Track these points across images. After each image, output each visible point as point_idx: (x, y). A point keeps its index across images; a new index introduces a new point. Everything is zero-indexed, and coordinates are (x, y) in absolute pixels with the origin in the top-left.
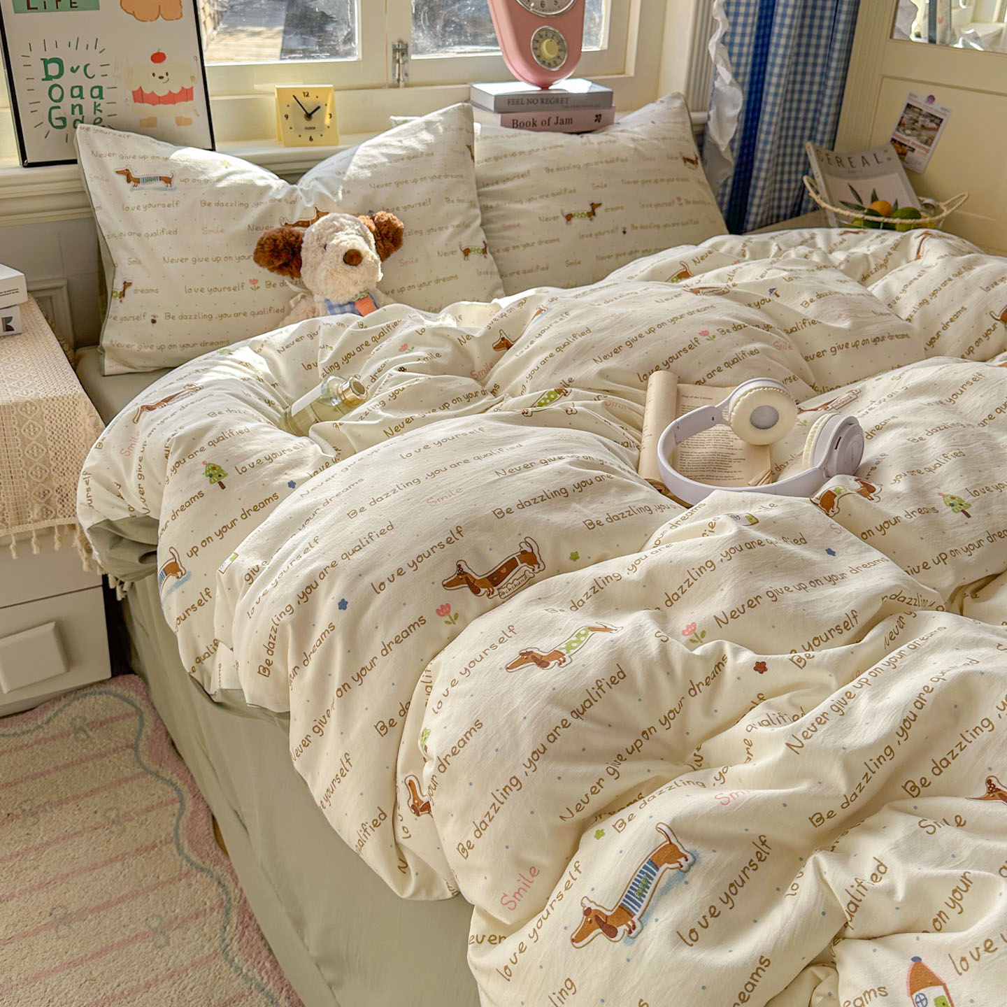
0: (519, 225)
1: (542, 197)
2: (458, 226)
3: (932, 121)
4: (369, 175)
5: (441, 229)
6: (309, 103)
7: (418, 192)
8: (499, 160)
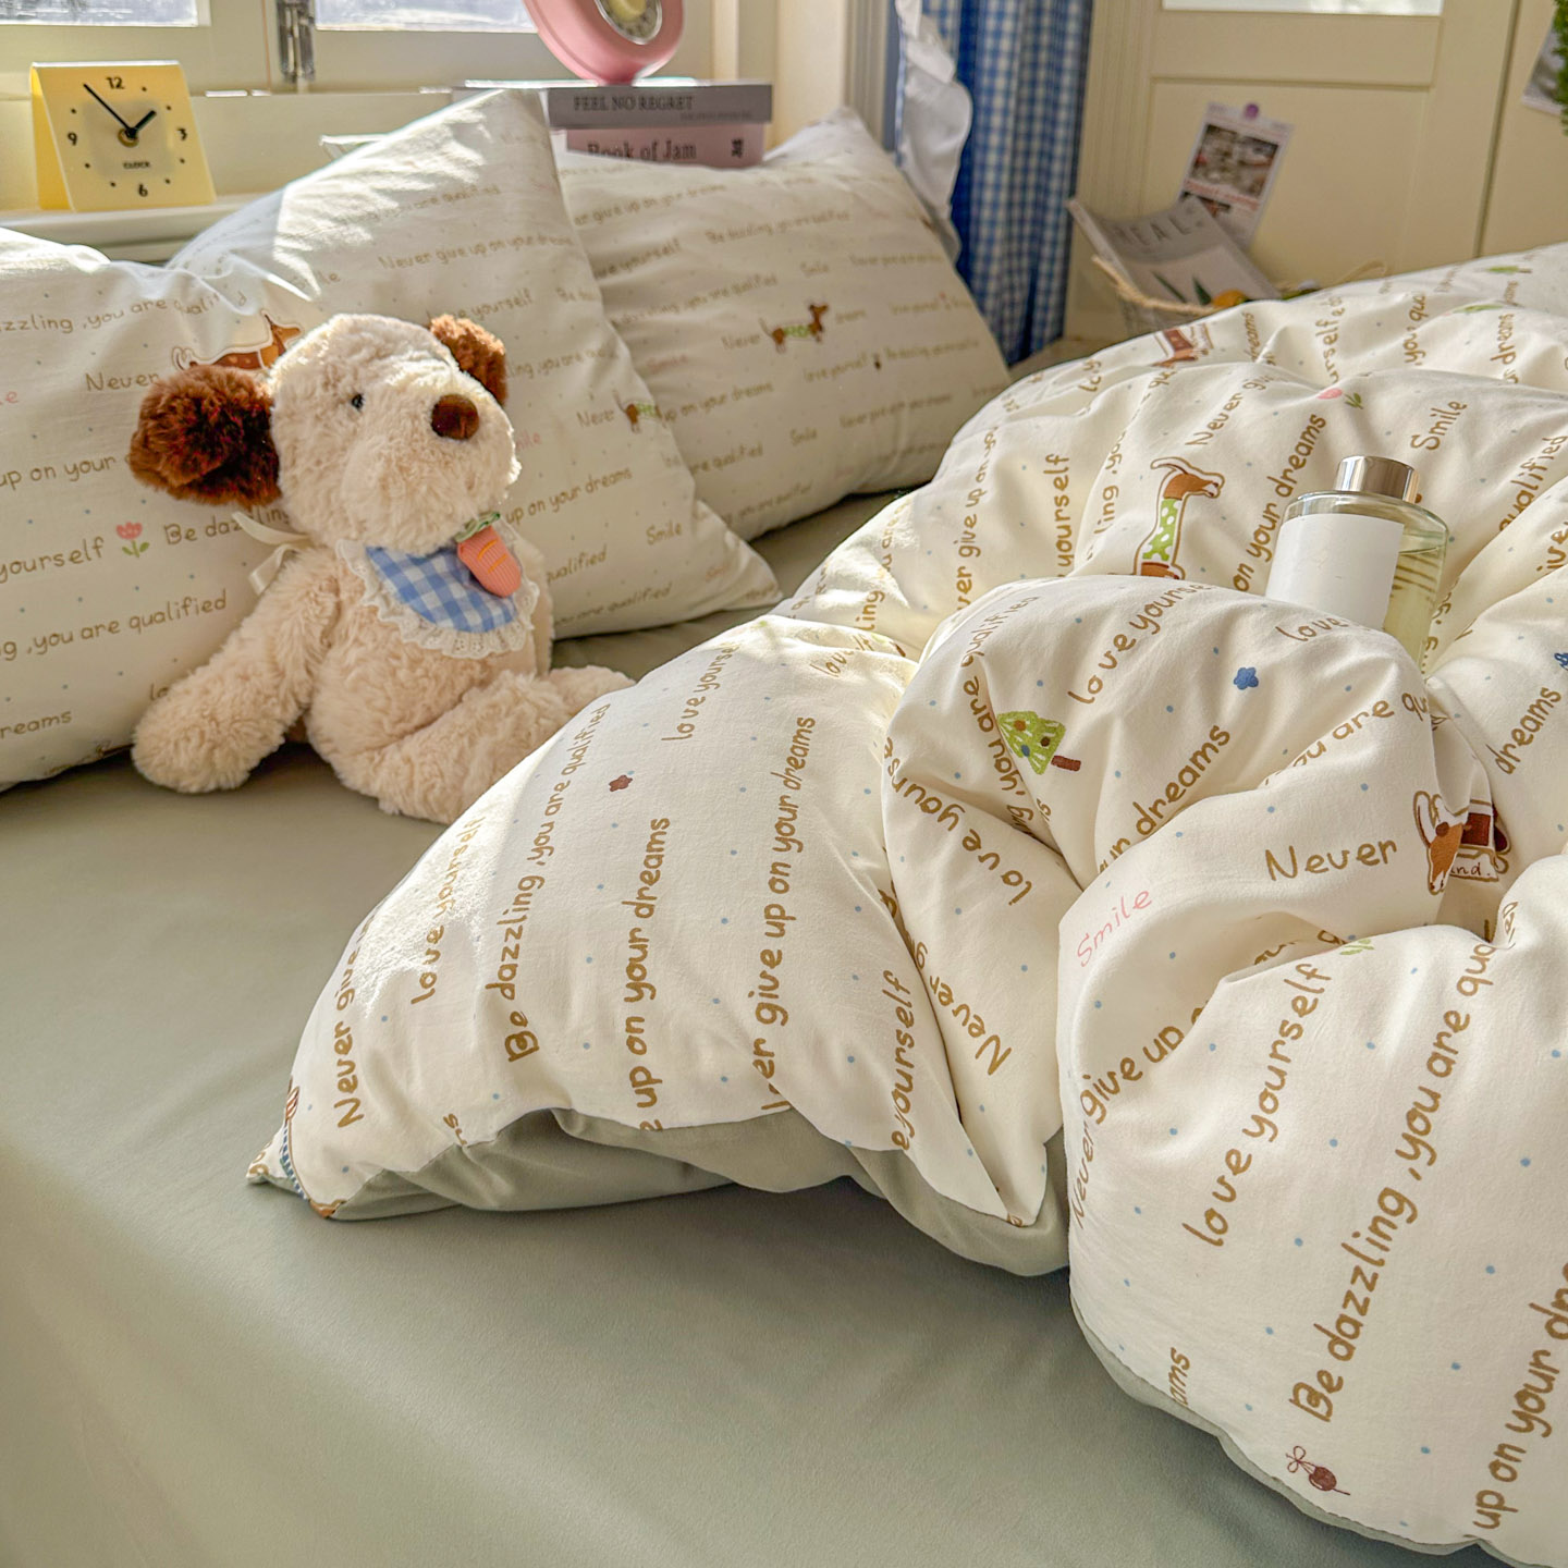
0: (684, 359)
1: (715, 295)
2: (601, 354)
3: (1258, 150)
4: (367, 237)
5: (568, 360)
6: (128, 102)
7: (497, 274)
8: (606, 220)
